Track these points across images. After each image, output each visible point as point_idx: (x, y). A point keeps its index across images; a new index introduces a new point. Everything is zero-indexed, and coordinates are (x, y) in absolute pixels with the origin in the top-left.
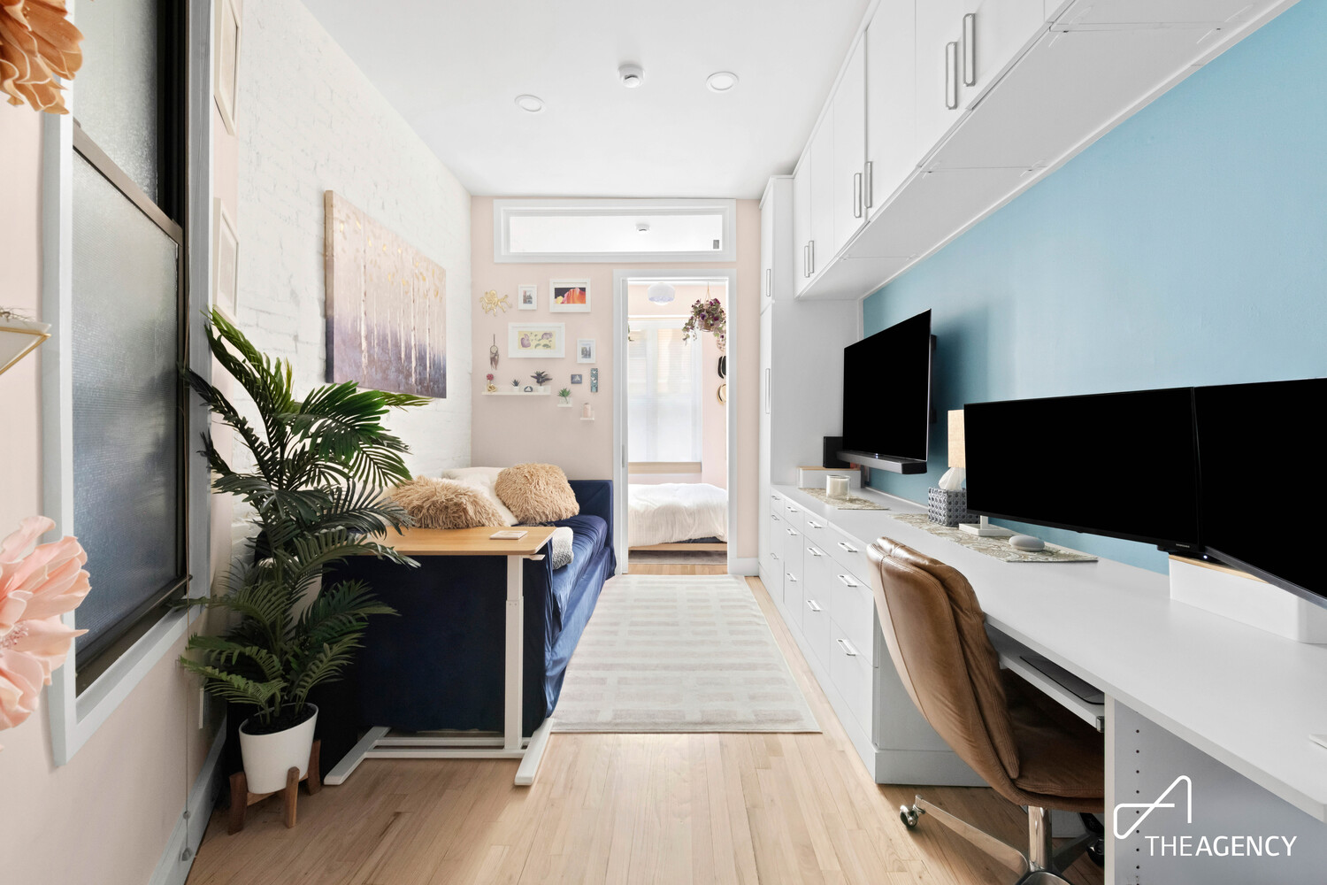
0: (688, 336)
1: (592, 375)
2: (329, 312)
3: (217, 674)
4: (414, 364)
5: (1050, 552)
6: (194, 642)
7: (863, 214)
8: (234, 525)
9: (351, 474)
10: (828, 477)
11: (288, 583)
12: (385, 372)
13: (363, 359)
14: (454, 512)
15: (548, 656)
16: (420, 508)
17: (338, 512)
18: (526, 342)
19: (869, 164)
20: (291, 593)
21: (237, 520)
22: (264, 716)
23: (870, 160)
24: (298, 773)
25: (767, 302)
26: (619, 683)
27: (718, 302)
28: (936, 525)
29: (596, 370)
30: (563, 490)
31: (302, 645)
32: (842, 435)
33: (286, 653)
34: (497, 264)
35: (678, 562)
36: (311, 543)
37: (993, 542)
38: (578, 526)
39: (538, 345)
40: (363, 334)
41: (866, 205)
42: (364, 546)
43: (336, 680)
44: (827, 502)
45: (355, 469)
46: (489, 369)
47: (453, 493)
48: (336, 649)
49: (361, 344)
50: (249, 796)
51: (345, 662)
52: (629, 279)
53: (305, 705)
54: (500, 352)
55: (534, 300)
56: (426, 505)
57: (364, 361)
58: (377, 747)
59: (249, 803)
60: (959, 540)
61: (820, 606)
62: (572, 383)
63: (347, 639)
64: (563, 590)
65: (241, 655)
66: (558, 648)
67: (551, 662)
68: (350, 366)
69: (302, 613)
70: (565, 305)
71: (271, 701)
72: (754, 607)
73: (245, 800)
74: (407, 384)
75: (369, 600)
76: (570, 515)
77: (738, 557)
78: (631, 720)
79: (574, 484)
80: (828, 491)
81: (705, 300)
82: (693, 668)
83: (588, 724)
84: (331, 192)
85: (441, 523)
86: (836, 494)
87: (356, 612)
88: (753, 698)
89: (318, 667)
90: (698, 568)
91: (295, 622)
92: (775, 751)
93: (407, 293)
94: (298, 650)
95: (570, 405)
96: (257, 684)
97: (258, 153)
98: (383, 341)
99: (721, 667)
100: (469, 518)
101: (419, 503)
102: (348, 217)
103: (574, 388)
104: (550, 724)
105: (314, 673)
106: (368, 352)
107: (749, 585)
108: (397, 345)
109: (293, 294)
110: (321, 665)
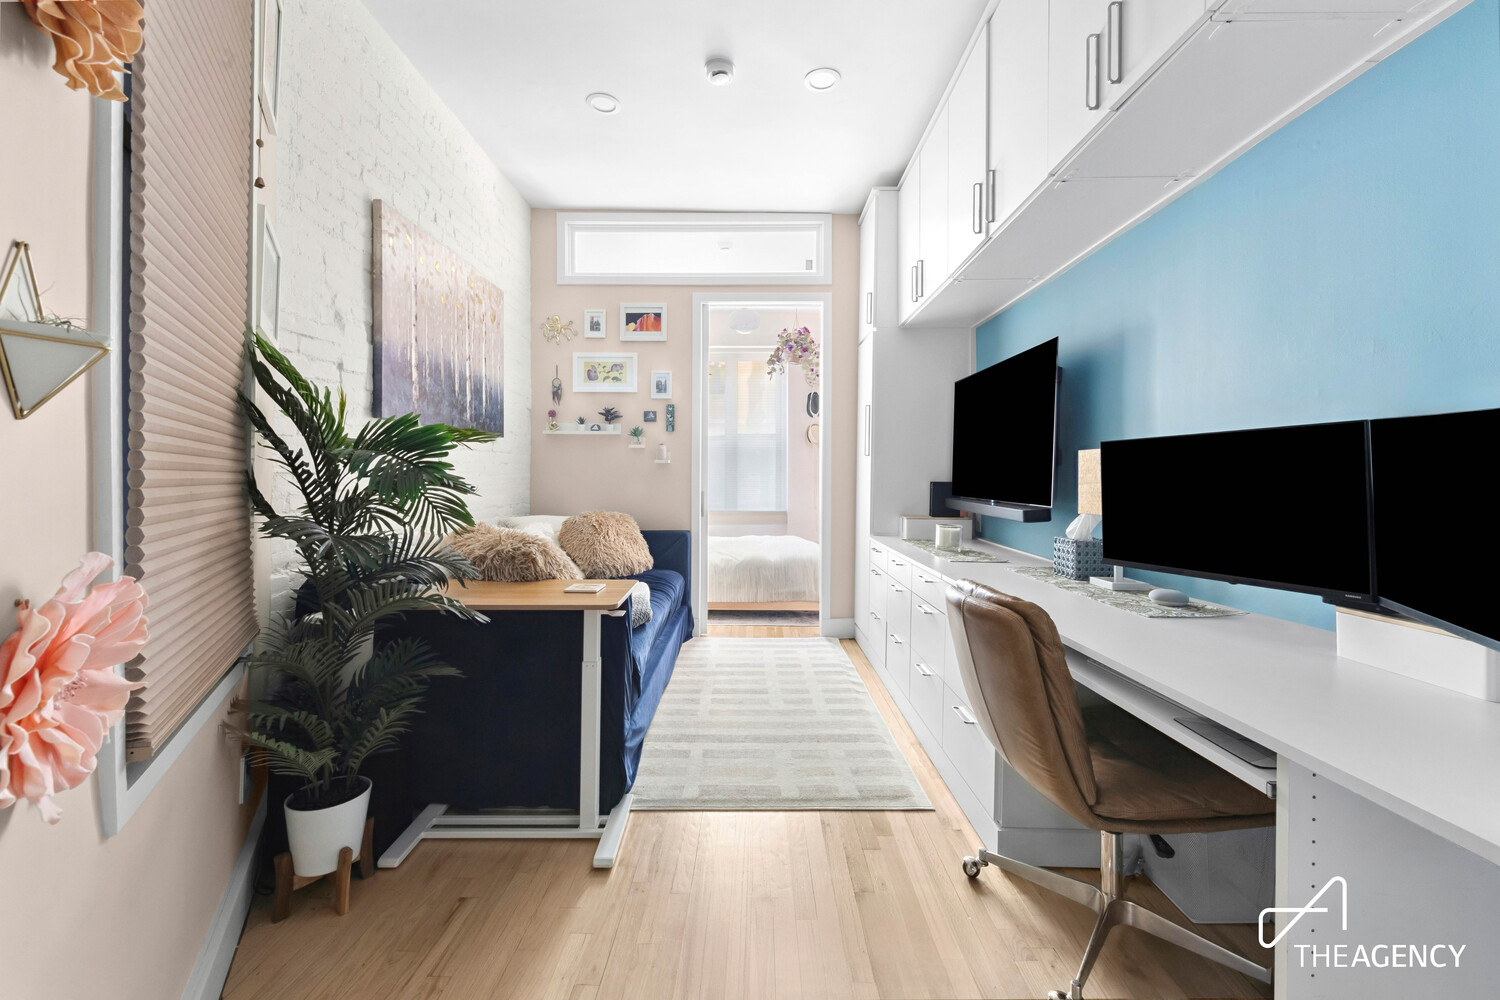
0: (774, 370)
1: (668, 412)
2: (377, 338)
3: (263, 741)
4: (468, 398)
5: (1196, 607)
6: (235, 705)
7: (984, 229)
8: (273, 577)
9: (407, 520)
10: (938, 527)
11: (339, 641)
12: (437, 406)
13: (414, 392)
14: (522, 563)
15: (627, 724)
16: (482, 558)
17: (395, 561)
18: (593, 374)
19: (991, 173)
20: (342, 652)
21: (275, 571)
22: (313, 790)
23: (992, 168)
24: (351, 854)
25: (867, 331)
26: (704, 756)
27: (808, 331)
28: (1062, 579)
29: (673, 406)
30: (636, 542)
31: (354, 711)
32: (951, 481)
33: (336, 719)
34: (560, 285)
35: (763, 624)
36: (367, 596)
37: (1130, 597)
38: (655, 581)
39: (608, 377)
40: (414, 362)
41: (987, 218)
42: (425, 599)
43: (391, 750)
44: (937, 554)
45: (411, 514)
46: (551, 405)
47: (520, 542)
48: (394, 714)
49: (411, 374)
50: (296, 880)
51: (402, 729)
52: (710, 303)
53: (358, 778)
54: (563, 386)
55: (603, 326)
56: (490, 555)
57: (415, 393)
58: (436, 827)
59: (296, 887)
60: (1092, 595)
61: (931, 669)
62: (645, 421)
63: (405, 704)
64: (642, 653)
65: (289, 721)
66: (636, 716)
67: (631, 733)
68: (400, 399)
69: (355, 674)
70: (638, 333)
71: (320, 773)
72: (851, 673)
73: (291, 883)
74: (462, 420)
75: (431, 659)
76: (643, 570)
77: (832, 618)
78: (718, 797)
79: (647, 535)
80: (938, 542)
81: (792, 329)
82: (786, 740)
83: (672, 801)
84: (379, 201)
85: (506, 574)
86: (947, 545)
87: (416, 673)
88: (856, 772)
89: (373, 735)
90: (786, 630)
91: (346, 683)
92: (884, 830)
93: (461, 317)
94: (348, 714)
95: (643, 446)
96: (308, 754)
97: (299, 156)
98: (435, 371)
99: (818, 739)
100: (538, 569)
101: (481, 552)
102: (398, 229)
103: (648, 428)
104: (629, 801)
105: (369, 741)
106: (419, 383)
107: (845, 648)
108: (450, 376)
109: (338, 316)
110: (376, 733)
